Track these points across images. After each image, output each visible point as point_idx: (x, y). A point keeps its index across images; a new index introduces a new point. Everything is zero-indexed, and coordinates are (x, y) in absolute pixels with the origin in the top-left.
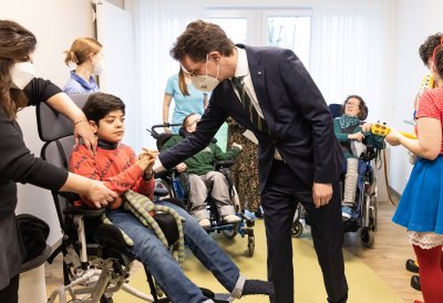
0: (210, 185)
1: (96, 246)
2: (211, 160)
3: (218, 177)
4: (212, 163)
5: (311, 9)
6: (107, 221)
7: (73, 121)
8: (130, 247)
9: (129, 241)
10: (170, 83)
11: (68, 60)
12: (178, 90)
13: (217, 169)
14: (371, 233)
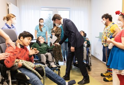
0: (47, 57)
1: (15, 80)
2: (46, 49)
3: (49, 54)
4: (46, 50)
5: (70, 8)
6: (19, 71)
7: (5, 39)
8: (28, 80)
9: (28, 78)
10: (36, 27)
11: (4, 19)
12: (39, 29)
13: (48, 52)
14: (90, 67)
